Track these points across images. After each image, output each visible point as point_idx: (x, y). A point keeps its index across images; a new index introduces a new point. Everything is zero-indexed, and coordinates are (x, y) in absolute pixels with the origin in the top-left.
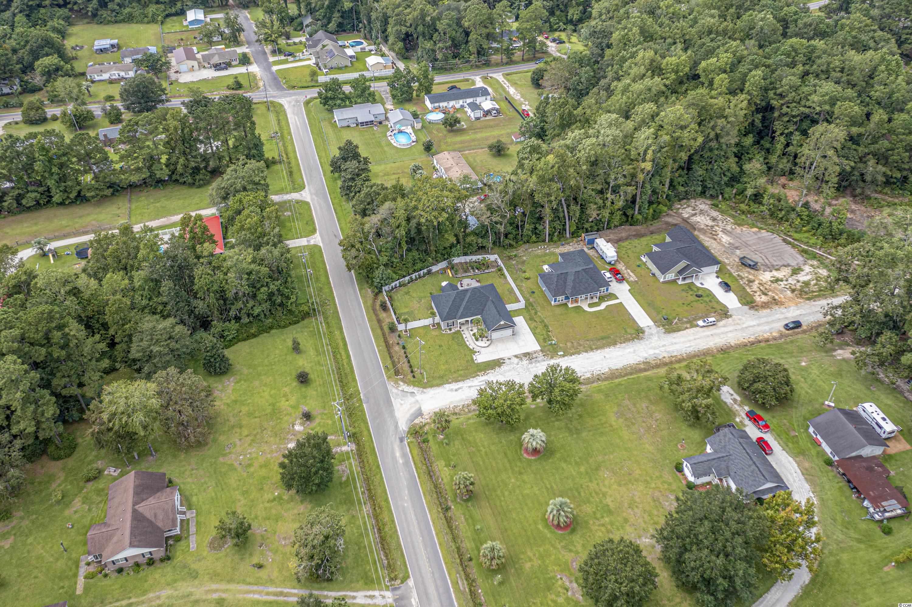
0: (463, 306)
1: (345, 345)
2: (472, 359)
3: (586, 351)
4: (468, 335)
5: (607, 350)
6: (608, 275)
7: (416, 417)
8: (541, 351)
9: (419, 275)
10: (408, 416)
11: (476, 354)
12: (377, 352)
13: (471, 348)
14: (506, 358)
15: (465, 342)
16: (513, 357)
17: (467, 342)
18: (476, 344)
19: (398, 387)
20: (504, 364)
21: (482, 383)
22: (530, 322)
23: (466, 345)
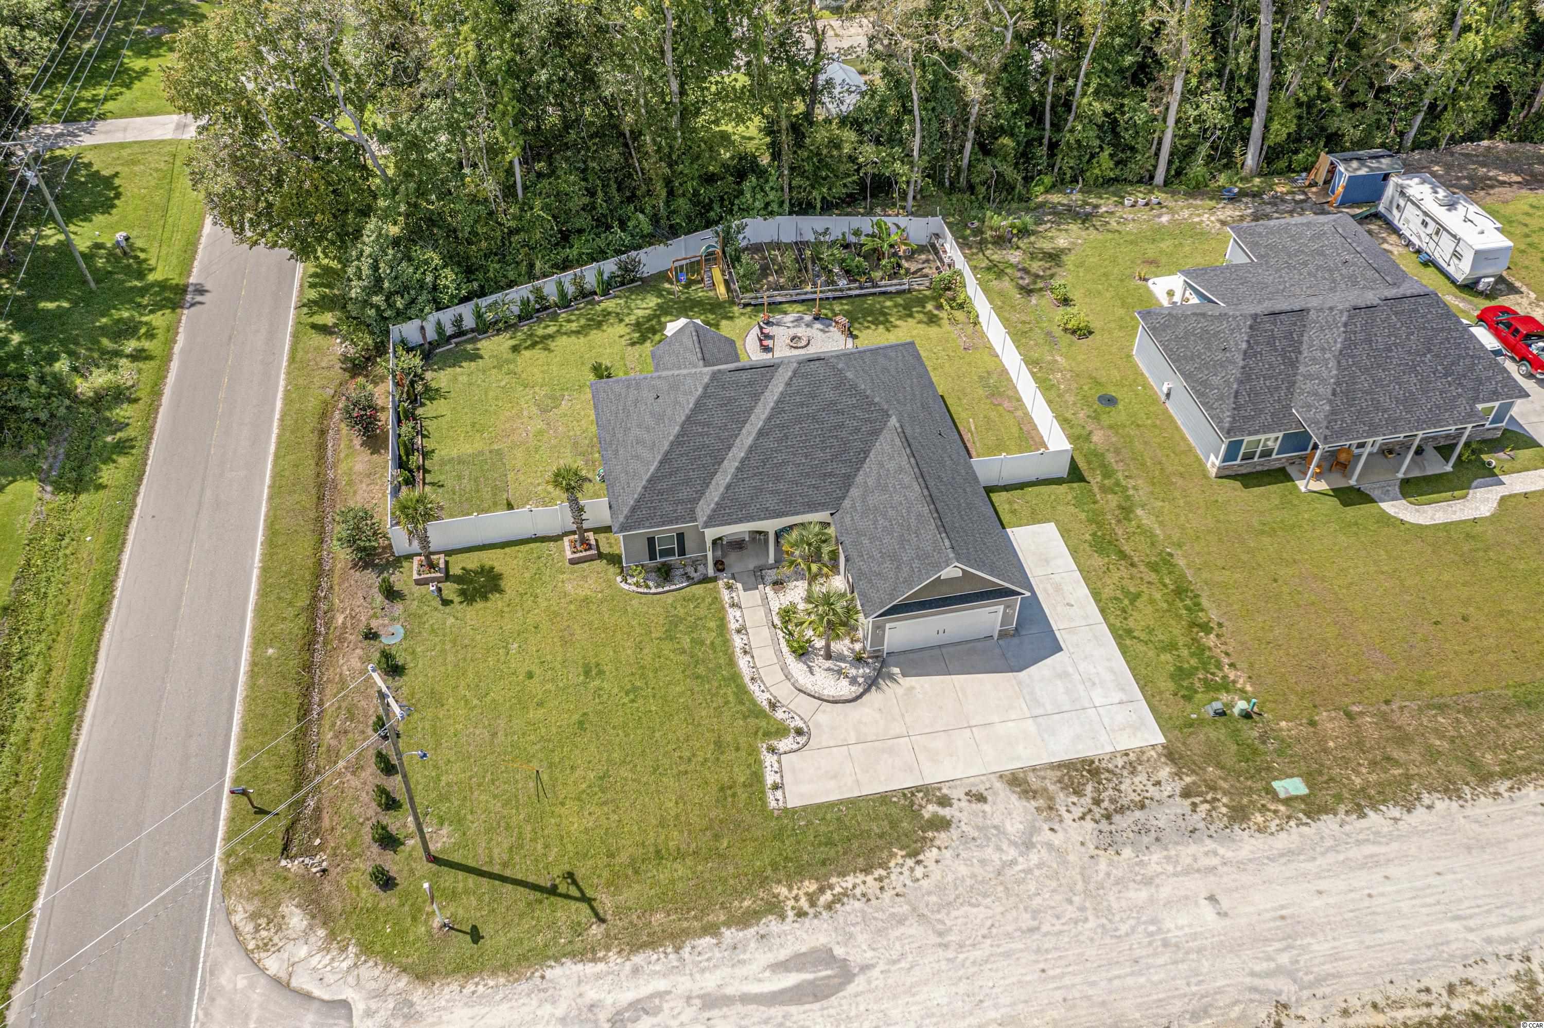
0: (737, 453)
1: (101, 611)
2: (757, 777)
3: (1450, 790)
4: (755, 614)
6: (1487, 339)
8: (1171, 754)
9: (578, 282)
11: (784, 745)
12: (242, 678)
13: (762, 699)
14: (956, 793)
15: (732, 662)
16: (998, 785)
17: (743, 663)
18: (788, 676)
19: (265, 946)
20: (942, 837)
21: (791, 979)
22: (1098, 561)
23: (735, 678)
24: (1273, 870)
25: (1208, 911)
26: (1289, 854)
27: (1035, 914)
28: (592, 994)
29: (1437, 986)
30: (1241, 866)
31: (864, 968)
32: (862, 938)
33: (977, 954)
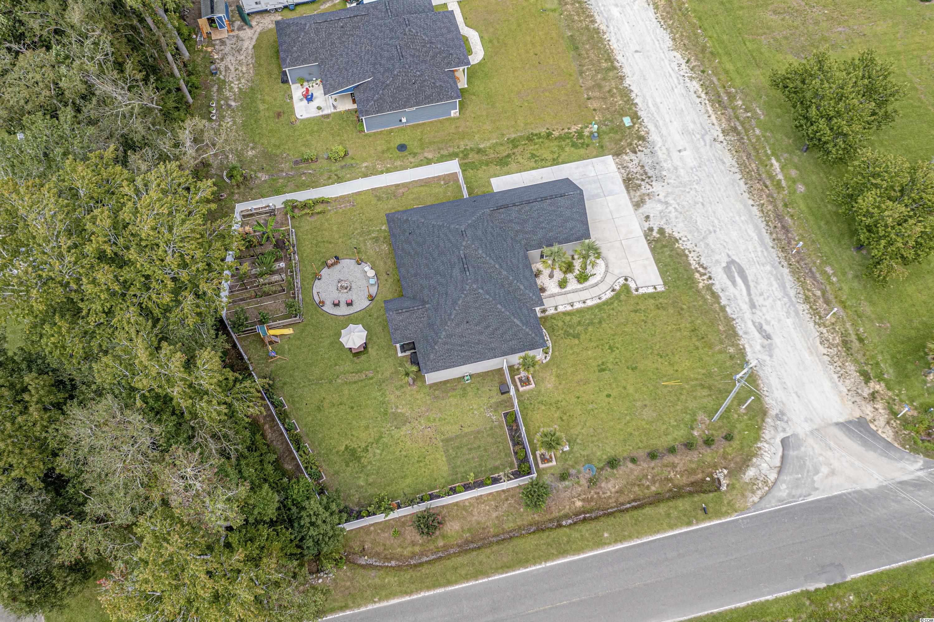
2: (651, 296)
3: (622, 78)
4: (560, 300)
5: (614, 45)
7: (874, 434)
8: (617, 154)
10: (871, 455)
11: (633, 285)
12: (626, 545)
13: (610, 294)
14: (646, 225)
15: (590, 308)
16: (641, 210)
17: (589, 303)
18: (596, 285)
19: (765, 482)
20: (668, 231)
21: (739, 280)
22: (513, 166)
23: (598, 306)
24: (664, 132)
25: (683, 153)
26: (656, 126)
27: (696, 203)
28: (758, 347)
29: (698, 100)
30: (664, 142)
31: (729, 256)
32: (717, 257)
33: (716, 222)
